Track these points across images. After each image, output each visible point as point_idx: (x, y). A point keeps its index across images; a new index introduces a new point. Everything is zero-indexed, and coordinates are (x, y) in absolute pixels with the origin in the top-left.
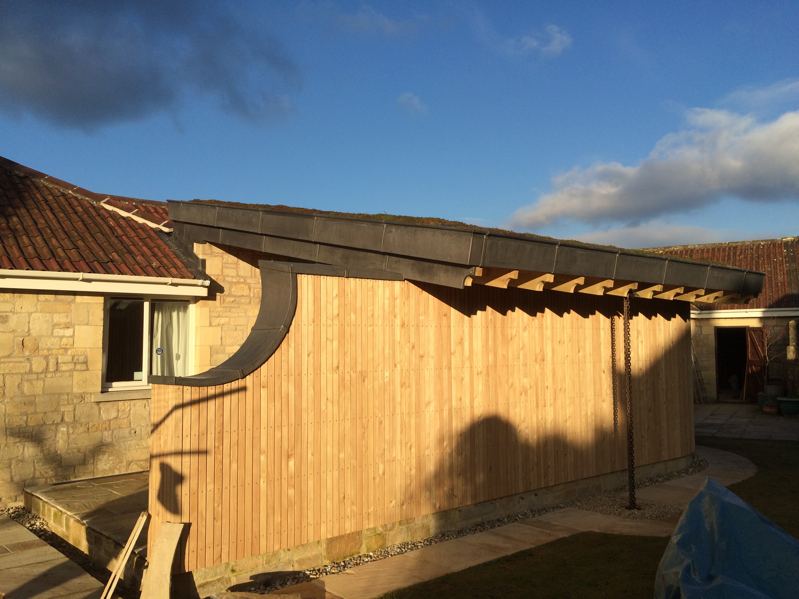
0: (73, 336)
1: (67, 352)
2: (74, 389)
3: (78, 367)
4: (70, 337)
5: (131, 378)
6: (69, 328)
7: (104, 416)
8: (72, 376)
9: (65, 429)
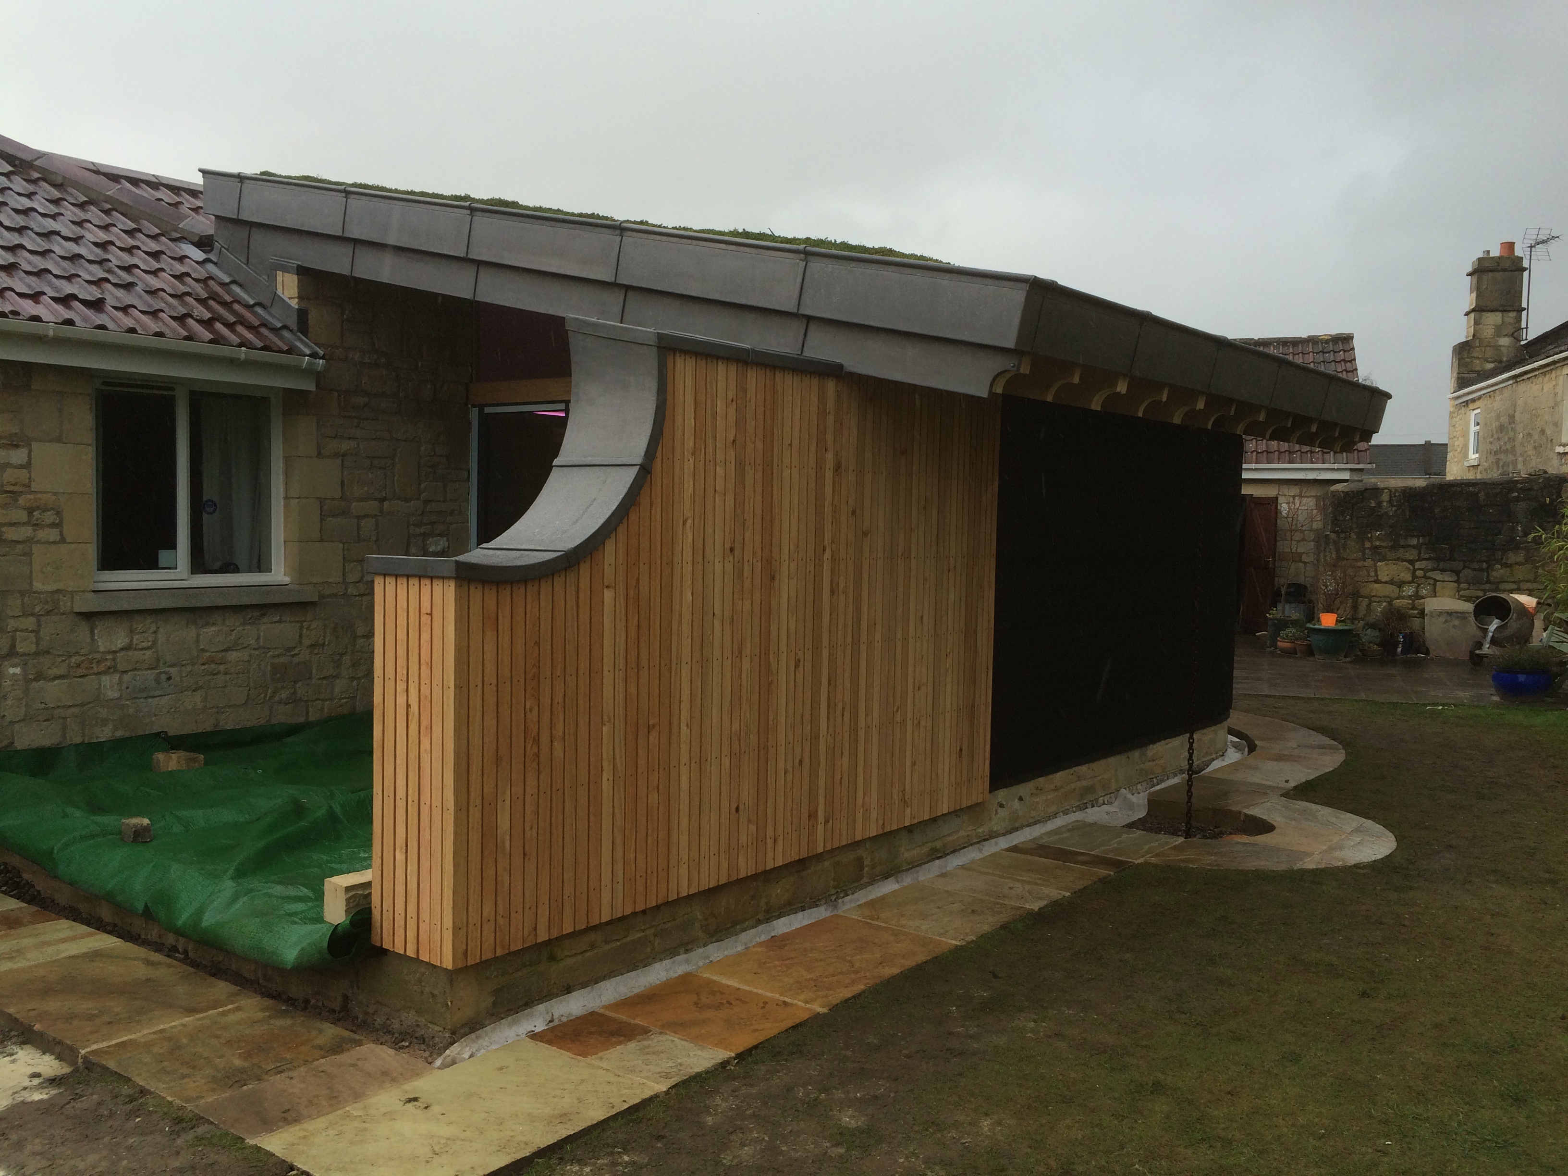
0: (28, 466)
1: (16, 500)
2: (34, 583)
3: (42, 534)
4: (21, 467)
5: (153, 564)
6: (17, 446)
7: (102, 645)
8: (28, 554)
9: (18, 670)
